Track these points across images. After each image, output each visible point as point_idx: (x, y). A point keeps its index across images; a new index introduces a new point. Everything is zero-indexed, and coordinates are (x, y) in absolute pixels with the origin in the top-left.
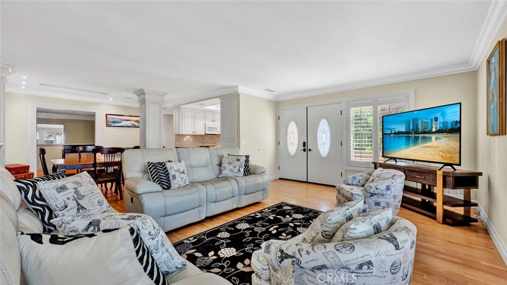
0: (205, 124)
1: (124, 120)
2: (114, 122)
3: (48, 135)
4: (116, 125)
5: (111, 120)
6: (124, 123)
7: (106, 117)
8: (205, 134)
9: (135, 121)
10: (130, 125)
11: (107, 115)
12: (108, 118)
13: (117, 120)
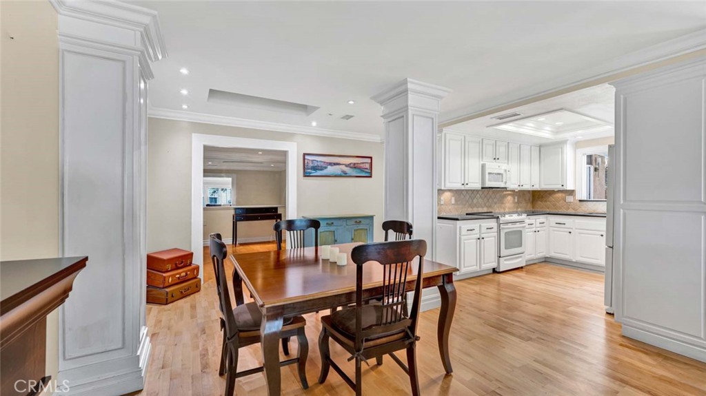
0: (483, 167)
1: (330, 164)
2: (315, 168)
3: (212, 191)
4: (319, 173)
5: (311, 165)
6: (330, 170)
7: (304, 159)
8: (482, 188)
9: (346, 166)
10: (339, 172)
11: (304, 155)
12: (306, 161)
13: (319, 164)
